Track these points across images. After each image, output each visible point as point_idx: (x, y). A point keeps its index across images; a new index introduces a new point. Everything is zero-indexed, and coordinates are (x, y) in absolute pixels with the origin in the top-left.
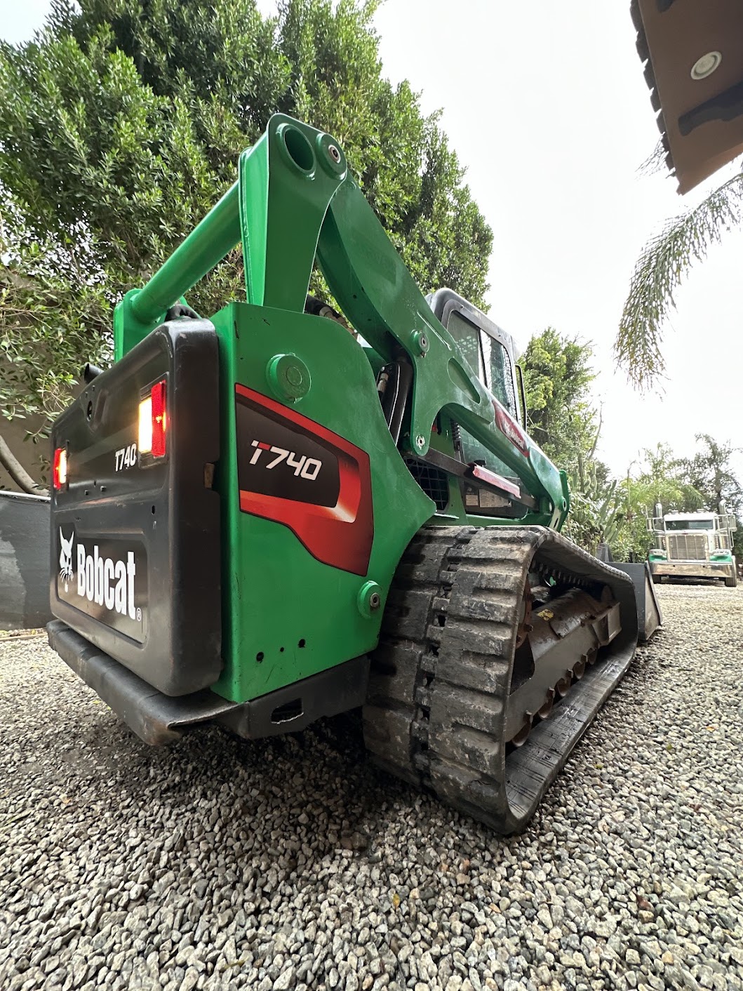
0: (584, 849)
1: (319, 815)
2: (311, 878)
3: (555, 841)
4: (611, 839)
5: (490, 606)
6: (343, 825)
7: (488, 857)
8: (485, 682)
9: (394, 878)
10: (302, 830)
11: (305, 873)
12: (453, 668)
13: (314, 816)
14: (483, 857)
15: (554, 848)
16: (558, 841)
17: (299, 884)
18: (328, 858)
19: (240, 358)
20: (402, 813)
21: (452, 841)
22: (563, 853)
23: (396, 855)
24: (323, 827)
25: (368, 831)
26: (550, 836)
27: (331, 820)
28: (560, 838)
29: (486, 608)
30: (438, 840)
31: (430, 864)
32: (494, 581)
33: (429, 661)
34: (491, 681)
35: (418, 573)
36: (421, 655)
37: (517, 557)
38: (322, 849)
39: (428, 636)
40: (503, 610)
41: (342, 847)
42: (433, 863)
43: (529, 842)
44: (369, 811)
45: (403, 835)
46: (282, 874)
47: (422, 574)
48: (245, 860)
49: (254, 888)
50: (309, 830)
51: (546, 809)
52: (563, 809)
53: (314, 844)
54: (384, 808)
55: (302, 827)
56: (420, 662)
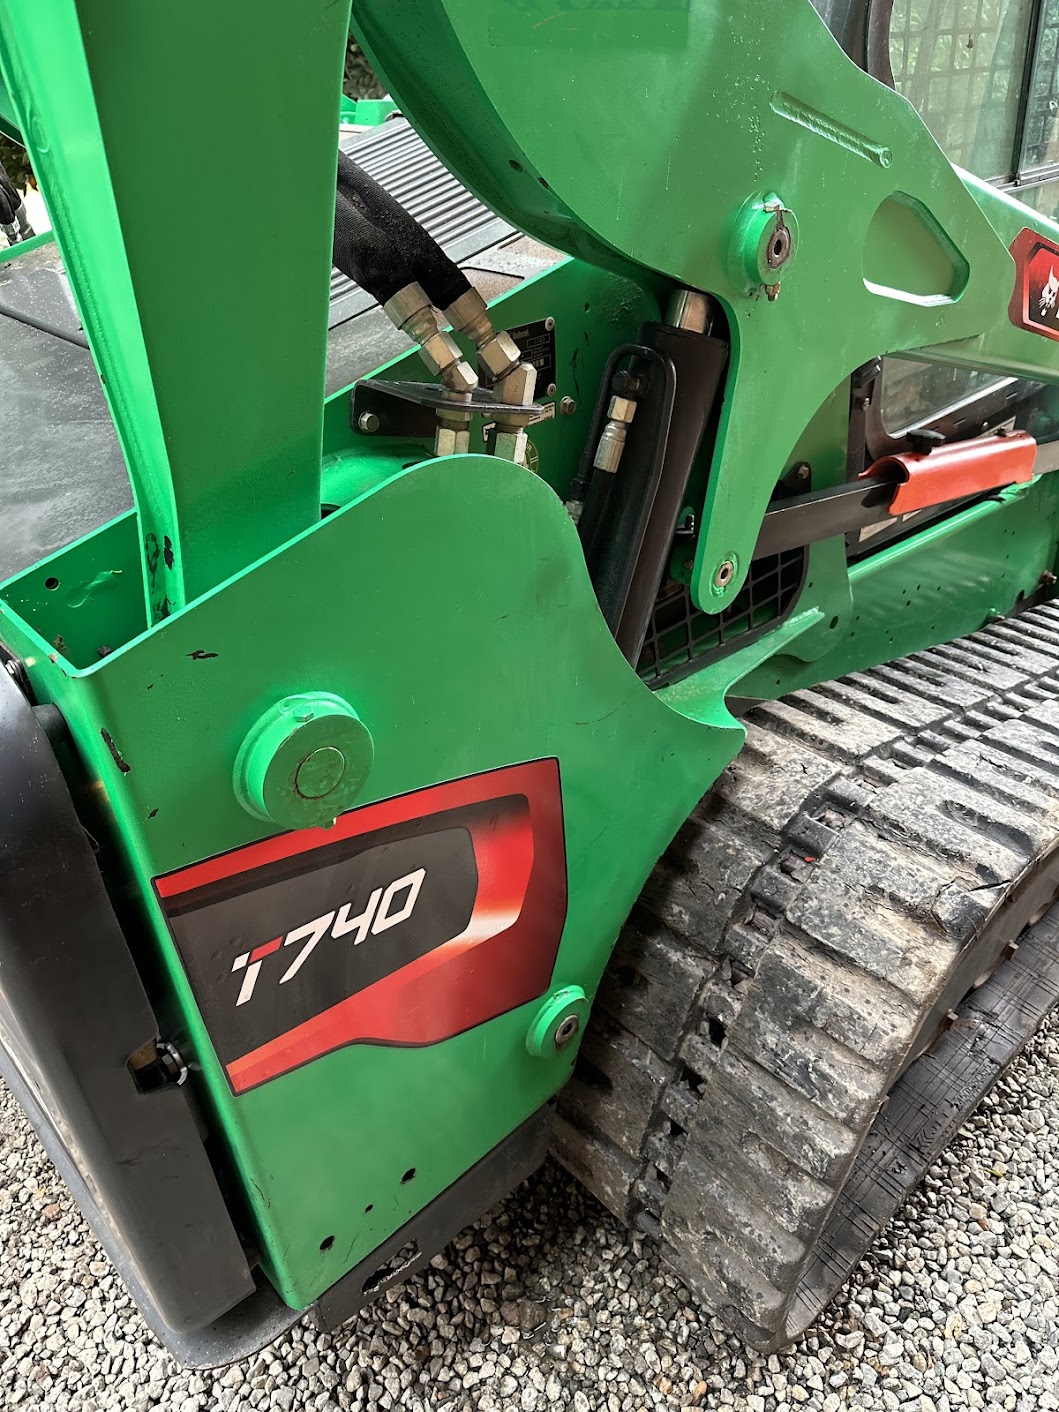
0: (904, 1372)
1: (465, 1251)
2: (452, 1386)
3: (860, 1350)
4: (958, 1356)
5: (823, 1076)
6: (506, 1276)
7: (740, 1372)
8: (780, 1207)
9: (583, 1401)
10: (438, 1285)
11: (444, 1376)
12: (722, 1151)
13: (457, 1252)
14: (732, 1368)
15: (855, 1362)
16: (866, 1347)
17: (434, 1398)
18: (477, 1345)
19: (147, 816)
20: (609, 1255)
21: (685, 1331)
22: (868, 1375)
23: (589, 1353)
24: (472, 1279)
25: (547, 1287)
26: (855, 1339)
27: (486, 1265)
28: (871, 1345)
29: (813, 1076)
30: (663, 1325)
31: (642, 1376)
32: (845, 1025)
33: (678, 1102)
34: (790, 1212)
35: (676, 909)
36: (663, 1087)
37: (912, 988)
38: (470, 1326)
39: (682, 1055)
40: (847, 1100)
41: (504, 1322)
42: (648, 1375)
43: (816, 1348)
44: (553, 1242)
45: (605, 1307)
46: (406, 1377)
47: (686, 918)
48: (348, 1346)
49: (365, 1401)
50: (449, 1285)
51: (865, 1275)
52: (896, 1276)
53: (457, 1319)
54: (578, 1240)
55: (438, 1279)
56: (660, 1099)
